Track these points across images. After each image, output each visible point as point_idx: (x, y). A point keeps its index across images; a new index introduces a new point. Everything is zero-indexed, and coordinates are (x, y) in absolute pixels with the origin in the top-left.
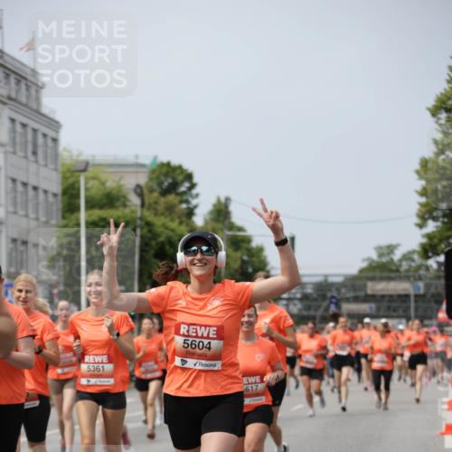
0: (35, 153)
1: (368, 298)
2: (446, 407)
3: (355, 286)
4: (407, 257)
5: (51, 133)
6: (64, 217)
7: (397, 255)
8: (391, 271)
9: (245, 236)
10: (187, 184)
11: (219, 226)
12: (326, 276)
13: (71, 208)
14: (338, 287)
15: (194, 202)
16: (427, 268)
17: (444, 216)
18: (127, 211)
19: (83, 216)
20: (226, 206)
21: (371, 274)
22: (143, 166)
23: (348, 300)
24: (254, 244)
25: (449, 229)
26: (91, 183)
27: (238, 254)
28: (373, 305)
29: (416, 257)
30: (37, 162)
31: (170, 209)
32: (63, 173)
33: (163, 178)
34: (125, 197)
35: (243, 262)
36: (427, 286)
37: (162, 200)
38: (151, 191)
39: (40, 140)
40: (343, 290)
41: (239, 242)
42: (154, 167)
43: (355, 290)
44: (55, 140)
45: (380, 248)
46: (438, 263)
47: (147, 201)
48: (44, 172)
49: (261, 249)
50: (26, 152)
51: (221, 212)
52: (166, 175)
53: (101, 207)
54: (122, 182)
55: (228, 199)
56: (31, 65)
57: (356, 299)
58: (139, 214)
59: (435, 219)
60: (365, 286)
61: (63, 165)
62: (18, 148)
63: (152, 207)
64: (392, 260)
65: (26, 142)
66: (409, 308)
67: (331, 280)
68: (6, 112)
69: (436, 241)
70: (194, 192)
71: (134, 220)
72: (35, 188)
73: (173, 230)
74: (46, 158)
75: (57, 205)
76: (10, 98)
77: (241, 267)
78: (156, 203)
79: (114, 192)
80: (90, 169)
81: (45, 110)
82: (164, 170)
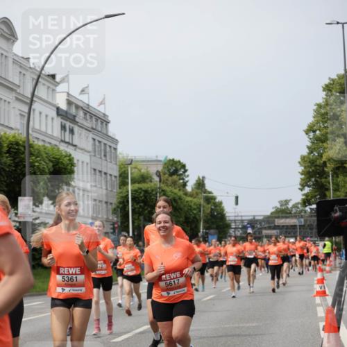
0: (105, 156)
1: (276, 227)
2: (316, 282)
3: (269, 221)
4: (295, 206)
5: (113, 146)
6: (120, 188)
7: (290, 205)
8: (287, 213)
9: (213, 196)
10: (183, 170)
11: (199, 191)
12: (254, 216)
13: (123, 183)
14: (260, 222)
15: (186, 179)
16: (305, 212)
17: (314, 185)
18: (152, 184)
19: (130, 187)
20: (203, 181)
21: (277, 215)
22: (160, 161)
23: (265, 228)
24: (217, 200)
25: (316, 192)
26: (133, 170)
27: (210, 206)
28: (278, 231)
29: (299, 206)
30: (106, 160)
31: (174, 183)
32: (120, 166)
33: (170, 167)
34: (151, 177)
35: (212, 209)
36: (305, 221)
37: (170, 178)
38: (165, 174)
39: (108, 148)
40: (263, 224)
41: (210, 199)
42: (166, 161)
43: (269, 223)
44: (115, 149)
45: (282, 201)
46: (311, 209)
47: (162, 179)
48: (110, 165)
49: (221, 203)
50: (101, 155)
51: (200, 184)
52: (172, 165)
53: (139, 183)
54: (149, 169)
55: (204, 178)
56: (103, 111)
57: (270, 228)
58: (158, 186)
59: (309, 186)
60: (274, 221)
61: (119, 161)
62: (97, 153)
63: (165, 182)
64: (287, 207)
65: (101, 150)
66: (296, 232)
67: (257, 218)
68: (91, 135)
69: (309, 197)
70: (186, 174)
71: (156, 189)
72: (105, 174)
73: (175, 194)
74: (111, 158)
75: (117, 182)
76: (92, 128)
77: (211, 212)
78: (167, 180)
79: (145, 174)
80: (133, 163)
81: (110, 134)
82: (171, 163)
